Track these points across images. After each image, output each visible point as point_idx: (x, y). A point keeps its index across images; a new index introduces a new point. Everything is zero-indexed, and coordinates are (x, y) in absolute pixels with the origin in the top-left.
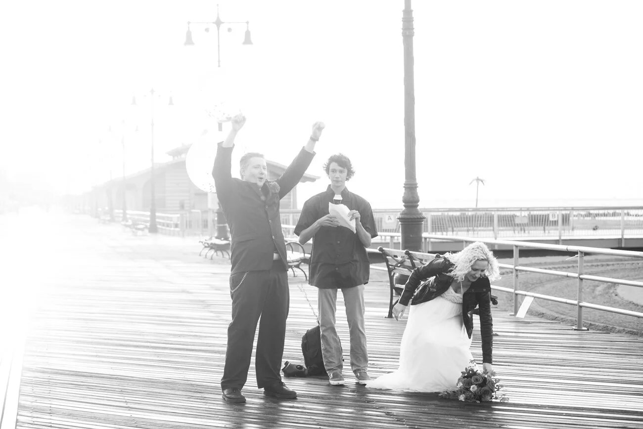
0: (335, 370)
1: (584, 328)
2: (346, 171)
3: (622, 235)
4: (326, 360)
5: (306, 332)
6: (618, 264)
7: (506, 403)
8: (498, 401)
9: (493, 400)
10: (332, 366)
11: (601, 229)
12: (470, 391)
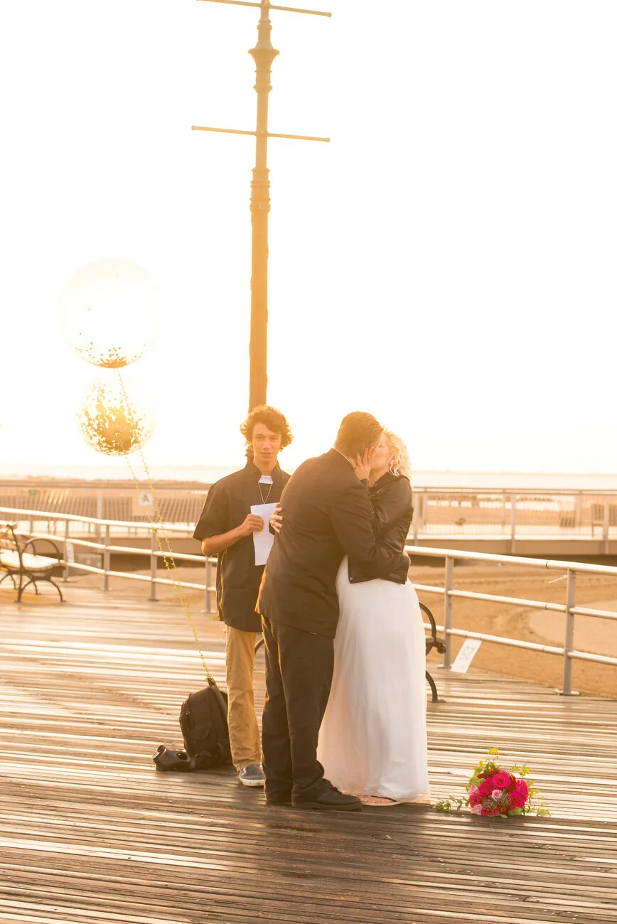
0: (251, 761)
1: (573, 692)
2: (280, 437)
3: (513, 535)
4: (238, 746)
5: (188, 697)
6: (512, 581)
7: (546, 818)
8: (533, 814)
9: (526, 814)
10: (247, 755)
11: (471, 523)
12: (492, 800)
